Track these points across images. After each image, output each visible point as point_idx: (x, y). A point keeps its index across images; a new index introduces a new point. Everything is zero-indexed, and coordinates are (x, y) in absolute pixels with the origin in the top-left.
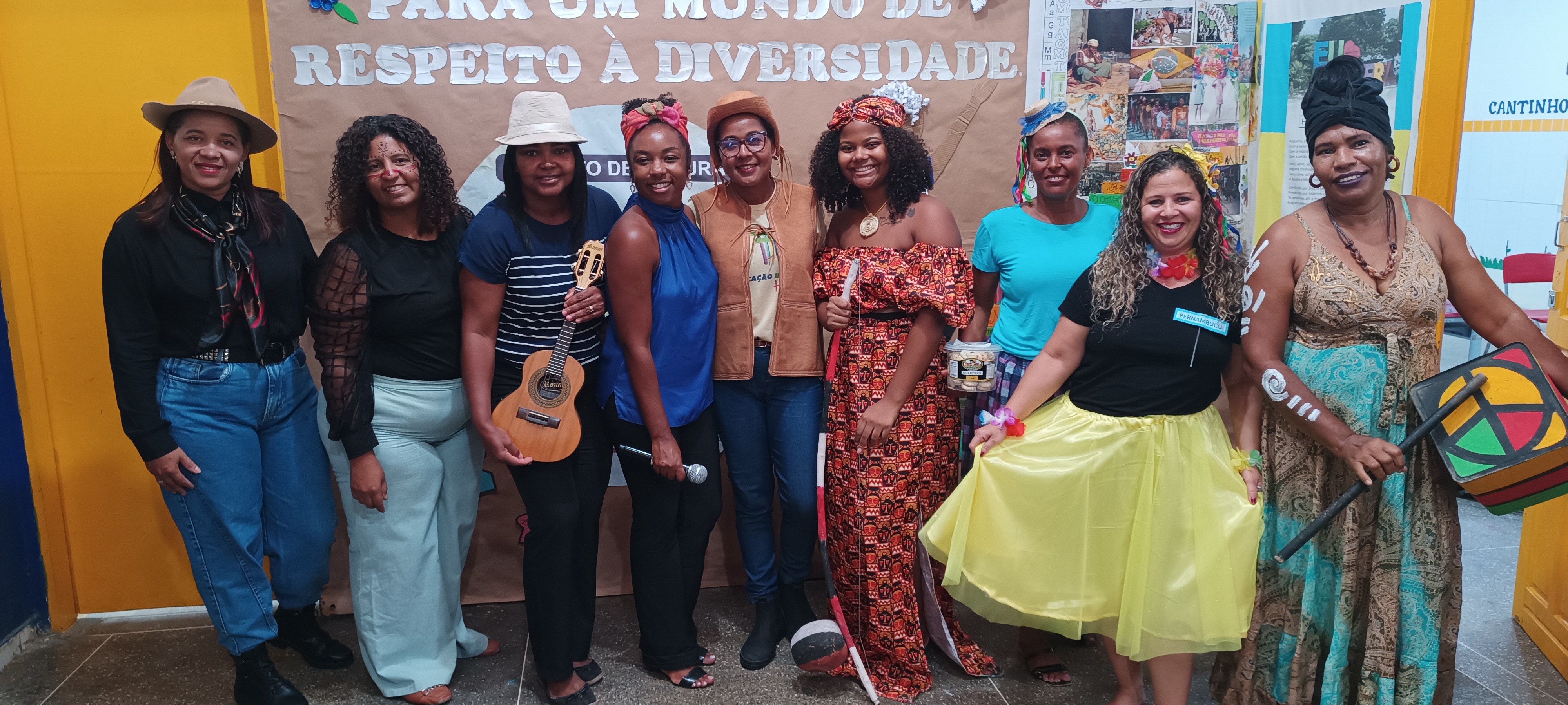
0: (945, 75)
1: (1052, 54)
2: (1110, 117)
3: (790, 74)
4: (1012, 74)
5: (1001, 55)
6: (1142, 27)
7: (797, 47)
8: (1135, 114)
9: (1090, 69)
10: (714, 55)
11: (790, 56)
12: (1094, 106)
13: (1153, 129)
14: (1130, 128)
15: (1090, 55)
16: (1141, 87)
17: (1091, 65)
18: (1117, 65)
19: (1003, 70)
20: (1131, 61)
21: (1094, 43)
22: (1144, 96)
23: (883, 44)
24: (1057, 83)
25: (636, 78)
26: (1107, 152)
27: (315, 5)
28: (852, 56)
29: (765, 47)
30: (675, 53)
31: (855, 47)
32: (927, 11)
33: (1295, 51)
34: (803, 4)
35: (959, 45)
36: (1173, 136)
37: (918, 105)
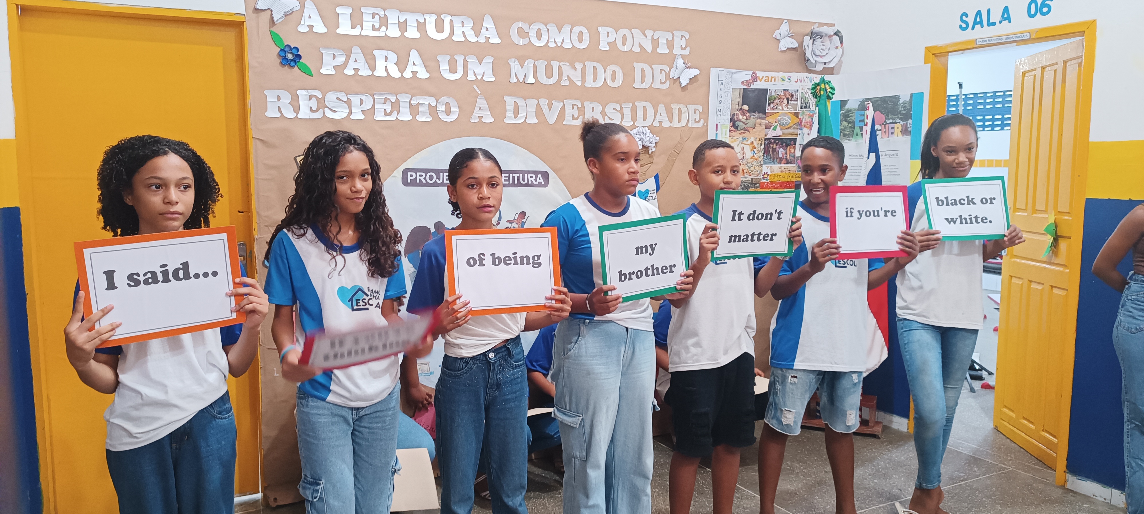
0: (666, 124)
1: (721, 113)
2: (754, 151)
4: (700, 125)
5: (695, 113)
6: (772, 99)
7: (586, 104)
8: (768, 149)
9: (744, 123)
10: (538, 107)
11: (582, 109)
12: (745, 144)
13: (777, 158)
14: (765, 157)
15: (744, 114)
16: (771, 134)
17: (744, 120)
18: (759, 121)
19: (696, 122)
20: (766, 119)
21: (746, 107)
22: (773, 139)
23: (634, 104)
24: (724, 130)
25: (492, 120)
26: (752, 171)
27: (284, 62)
28: (617, 110)
29: (568, 103)
30: (516, 105)
31: (618, 105)
32: (657, 85)
33: (843, 116)
34: (590, 77)
35: (673, 106)
36: (788, 162)
37: (654, 142)
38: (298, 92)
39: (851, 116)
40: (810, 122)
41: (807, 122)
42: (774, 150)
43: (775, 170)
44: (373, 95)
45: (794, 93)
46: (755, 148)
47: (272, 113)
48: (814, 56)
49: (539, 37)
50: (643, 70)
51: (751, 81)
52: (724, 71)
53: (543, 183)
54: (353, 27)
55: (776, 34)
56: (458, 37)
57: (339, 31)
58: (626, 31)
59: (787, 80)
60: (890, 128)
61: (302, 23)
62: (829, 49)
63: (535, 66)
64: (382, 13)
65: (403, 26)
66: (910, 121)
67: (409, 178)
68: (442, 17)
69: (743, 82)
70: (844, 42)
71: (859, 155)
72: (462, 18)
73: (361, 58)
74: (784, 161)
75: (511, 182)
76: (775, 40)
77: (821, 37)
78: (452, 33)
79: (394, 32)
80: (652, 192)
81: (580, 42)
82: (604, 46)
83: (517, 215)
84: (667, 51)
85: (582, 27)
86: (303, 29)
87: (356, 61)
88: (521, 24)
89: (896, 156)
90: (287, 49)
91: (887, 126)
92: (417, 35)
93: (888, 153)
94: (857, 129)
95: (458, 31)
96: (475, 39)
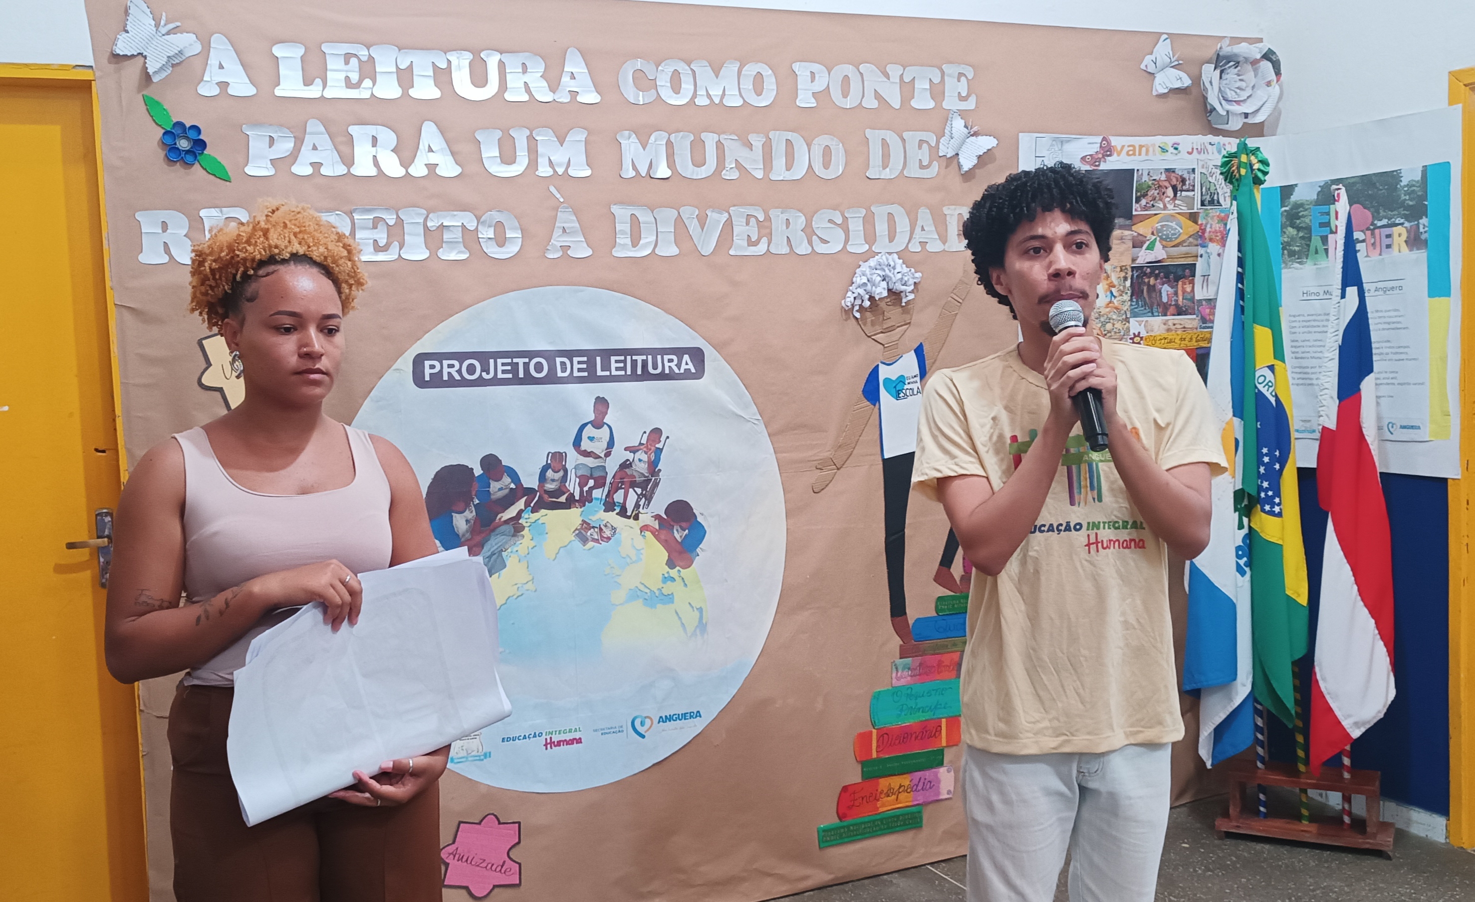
0: (935, 246)
2: (1113, 292)
3: (767, 245)
6: (1143, 189)
7: (773, 213)
8: (1139, 287)
10: (679, 223)
13: (1158, 305)
14: (1134, 304)
16: (1145, 257)
18: (1119, 232)
20: (1134, 228)
22: (1148, 267)
23: (868, 209)
25: (589, 252)
26: (1109, 332)
27: (173, 157)
28: (835, 223)
29: (738, 213)
30: (635, 221)
31: (838, 212)
32: (914, 171)
33: (1286, 216)
34: (779, 162)
35: (946, 210)
36: (1180, 312)
37: (911, 282)
38: (203, 213)
39: (1303, 216)
40: (1220, 232)
41: (1216, 232)
42: (1152, 288)
43: (1156, 328)
44: (350, 214)
45: (1186, 176)
46: (1114, 286)
47: (152, 255)
48: (1223, 102)
49: (676, 88)
50: (885, 144)
51: (1100, 156)
52: (1046, 138)
53: (693, 371)
54: (307, 82)
55: (1147, 62)
56: (516, 94)
57: (278, 92)
58: (849, 70)
59: (1171, 150)
60: (1383, 237)
61: (206, 78)
62: (1253, 87)
63: (669, 144)
64: (363, 53)
65: (405, 77)
66: (1424, 221)
67: (428, 371)
68: (482, 55)
69: (1083, 159)
70: (1282, 71)
71: (1322, 293)
72: (521, 58)
73: (324, 141)
74: (1172, 309)
75: (629, 372)
76: (1145, 73)
77: (1237, 64)
78: (503, 86)
79: (388, 89)
80: (912, 380)
81: (759, 93)
82: (805, 100)
83: (645, 436)
84: (931, 104)
85: (760, 64)
86: (207, 90)
87: (315, 148)
88: (639, 64)
89: (1398, 291)
90: (177, 131)
91: (1377, 231)
92: (435, 93)
93: (1380, 285)
94: (1316, 241)
95: (515, 81)
96: (547, 97)
